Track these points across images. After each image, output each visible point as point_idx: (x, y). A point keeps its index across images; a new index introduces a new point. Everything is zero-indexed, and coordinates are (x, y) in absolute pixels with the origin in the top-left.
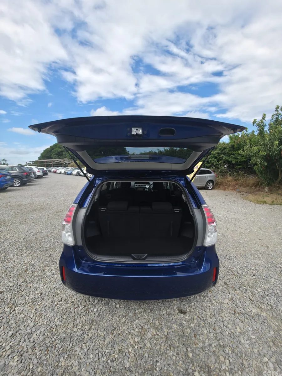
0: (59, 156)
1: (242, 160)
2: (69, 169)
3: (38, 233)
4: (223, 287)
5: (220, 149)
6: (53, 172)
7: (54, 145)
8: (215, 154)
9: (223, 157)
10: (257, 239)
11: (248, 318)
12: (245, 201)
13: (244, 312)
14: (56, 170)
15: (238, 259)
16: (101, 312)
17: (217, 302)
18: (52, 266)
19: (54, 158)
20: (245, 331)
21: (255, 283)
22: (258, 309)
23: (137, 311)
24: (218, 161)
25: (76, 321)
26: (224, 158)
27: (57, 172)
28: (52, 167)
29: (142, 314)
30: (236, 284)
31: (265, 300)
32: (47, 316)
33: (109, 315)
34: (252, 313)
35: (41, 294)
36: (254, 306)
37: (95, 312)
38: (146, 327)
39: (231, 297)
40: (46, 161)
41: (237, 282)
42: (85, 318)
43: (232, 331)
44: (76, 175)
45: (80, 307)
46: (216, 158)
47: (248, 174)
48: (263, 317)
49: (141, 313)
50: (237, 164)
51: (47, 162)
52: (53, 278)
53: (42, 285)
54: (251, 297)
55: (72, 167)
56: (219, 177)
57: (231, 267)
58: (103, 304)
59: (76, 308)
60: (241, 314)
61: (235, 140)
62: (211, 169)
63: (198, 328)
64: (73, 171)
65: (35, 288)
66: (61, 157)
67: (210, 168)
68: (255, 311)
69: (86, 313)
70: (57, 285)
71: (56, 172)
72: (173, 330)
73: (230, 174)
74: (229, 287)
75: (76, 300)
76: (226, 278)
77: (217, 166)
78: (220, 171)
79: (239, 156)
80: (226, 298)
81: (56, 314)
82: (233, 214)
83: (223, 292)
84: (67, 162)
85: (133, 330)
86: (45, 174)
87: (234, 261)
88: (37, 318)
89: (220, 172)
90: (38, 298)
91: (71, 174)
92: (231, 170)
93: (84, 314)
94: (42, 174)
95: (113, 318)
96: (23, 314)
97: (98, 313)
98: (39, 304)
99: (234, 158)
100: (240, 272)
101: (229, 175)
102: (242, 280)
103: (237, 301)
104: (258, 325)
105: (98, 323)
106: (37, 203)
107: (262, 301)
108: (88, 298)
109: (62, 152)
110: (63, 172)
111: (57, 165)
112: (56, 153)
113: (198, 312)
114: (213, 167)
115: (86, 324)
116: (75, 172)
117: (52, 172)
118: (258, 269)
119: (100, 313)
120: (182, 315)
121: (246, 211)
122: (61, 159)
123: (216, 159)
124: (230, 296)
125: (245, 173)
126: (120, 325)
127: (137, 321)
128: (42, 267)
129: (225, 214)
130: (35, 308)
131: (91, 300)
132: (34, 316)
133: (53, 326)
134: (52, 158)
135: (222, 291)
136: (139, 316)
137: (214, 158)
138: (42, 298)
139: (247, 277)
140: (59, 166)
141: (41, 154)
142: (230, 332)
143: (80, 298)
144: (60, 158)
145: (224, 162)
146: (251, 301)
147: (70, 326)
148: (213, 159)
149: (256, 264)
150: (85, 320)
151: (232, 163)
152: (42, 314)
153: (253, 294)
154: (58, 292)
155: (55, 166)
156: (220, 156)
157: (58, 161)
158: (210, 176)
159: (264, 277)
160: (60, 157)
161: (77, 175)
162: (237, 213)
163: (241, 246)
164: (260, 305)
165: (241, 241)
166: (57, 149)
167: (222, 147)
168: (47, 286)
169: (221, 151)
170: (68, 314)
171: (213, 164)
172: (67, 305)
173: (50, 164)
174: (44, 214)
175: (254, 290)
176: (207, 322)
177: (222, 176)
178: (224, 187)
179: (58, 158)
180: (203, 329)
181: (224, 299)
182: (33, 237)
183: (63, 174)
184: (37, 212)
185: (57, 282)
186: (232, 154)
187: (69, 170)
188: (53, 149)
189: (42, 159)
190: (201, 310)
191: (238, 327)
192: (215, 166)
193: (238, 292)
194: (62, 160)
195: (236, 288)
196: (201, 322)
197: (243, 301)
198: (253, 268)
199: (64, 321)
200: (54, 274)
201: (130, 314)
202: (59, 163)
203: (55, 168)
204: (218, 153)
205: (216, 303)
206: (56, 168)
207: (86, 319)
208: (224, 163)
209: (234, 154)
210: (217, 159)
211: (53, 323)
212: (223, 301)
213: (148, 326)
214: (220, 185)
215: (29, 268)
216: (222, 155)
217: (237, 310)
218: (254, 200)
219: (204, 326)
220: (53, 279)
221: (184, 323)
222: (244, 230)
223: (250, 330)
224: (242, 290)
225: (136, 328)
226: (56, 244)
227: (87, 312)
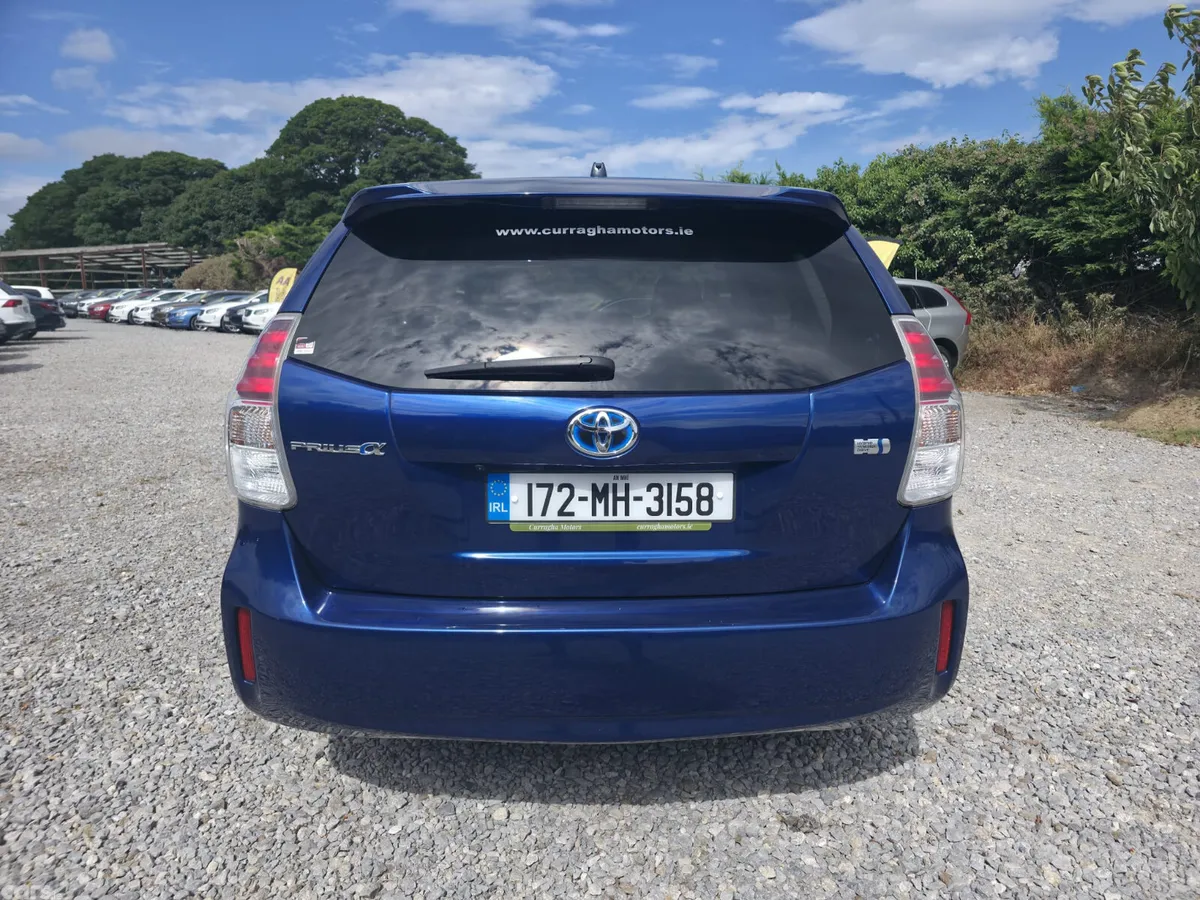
0: (116, 226)
1: (1105, 235)
2: (182, 299)
3: (58, 567)
4: (987, 743)
5: (993, 177)
6: (92, 314)
7: (86, 164)
8: (966, 207)
9: (1006, 219)
10: (1160, 575)
11: (1097, 841)
12: (1114, 433)
13: (1079, 822)
14: (108, 305)
15: (1063, 644)
16: (424, 837)
17: (958, 793)
18: (157, 686)
19: (87, 239)
20: (1079, 879)
21: (1136, 728)
22: (1144, 812)
23: (590, 831)
24: (979, 244)
25: (307, 871)
26: (1010, 227)
27: (114, 312)
28: (82, 291)
29: (616, 837)
30: (1050, 732)
31: (1174, 780)
32: (163, 859)
33: (461, 845)
34: (1116, 825)
35: (122, 784)
36: (1126, 803)
37: (394, 839)
38: (635, 878)
39: (1023, 775)
40: (45, 258)
41: (1054, 724)
42: (347, 859)
43: (1023, 881)
44: (221, 329)
45: (322, 826)
46: (968, 224)
47: (1132, 309)
48: (1163, 836)
49: (613, 834)
50: (1078, 255)
51: (48, 262)
52: (168, 727)
53: (115, 755)
54: (1113, 773)
55: (195, 288)
56: (986, 327)
57: (1028, 673)
58: (431, 811)
59: (300, 827)
60: (1065, 829)
61: (1071, 126)
62: (940, 284)
63: (870, 877)
64: (206, 309)
65: (85, 766)
66: (130, 236)
67: (940, 279)
68: (1129, 818)
69: (351, 843)
70: (194, 753)
71: (105, 317)
72: (759, 886)
73: (1039, 310)
74: (1014, 743)
75: (294, 800)
76: (1002, 710)
77: (974, 269)
78: (989, 295)
79: (1090, 212)
80: (999, 778)
81: (206, 851)
82: (1051, 480)
83: (986, 760)
84: (165, 264)
85: (580, 890)
86: (48, 318)
87: (1045, 653)
88: (115, 867)
89: (990, 299)
90: (107, 800)
91: (192, 325)
92: (1049, 291)
93: (344, 845)
94: (30, 318)
95: (482, 856)
96: (46, 856)
97: (410, 839)
98: (115, 818)
99: (1063, 224)
100: (1071, 691)
101: (1034, 313)
102: (1079, 720)
103: (1052, 787)
104: (1138, 861)
105: (411, 875)
106: (31, 445)
107: (1162, 786)
108: (354, 792)
109: (134, 204)
110: (145, 315)
111: (109, 279)
112: (100, 209)
113: (872, 825)
114: (951, 277)
115: (356, 877)
116: (215, 313)
117: (84, 316)
118: (1153, 677)
119: (419, 842)
120: (800, 837)
121: (1113, 471)
122: (131, 246)
123: (969, 234)
124: (1020, 772)
125: (1115, 303)
126: (513, 877)
127: (591, 862)
128: (105, 693)
129: (1007, 480)
130: (98, 835)
131: (368, 797)
132: (99, 861)
133: (200, 889)
134: (78, 242)
135: (982, 756)
136: (600, 846)
137: (962, 228)
138: (128, 798)
139: (1099, 706)
140: (122, 286)
141: (16, 218)
142: (1013, 886)
143: (316, 794)
144: (123, 242)
145: (1013, 246)
146: (1114, 786)
147: (283, 888)
148: (957, 232)
149: (1145, 661)
150: (352, 868)
151: (1055, 252)
152: (138, 851)
153: (1127, 763)
154: (204, 776)
155: (99, 287)
156: (993, 216)
157: (112, 254)
158: (936, 320)
159: (1177, 705)
160: (124, 236)
161: (228, 331)
162: (1069, 475)
163: (1078, 597)
164: (1154, 798)
165: (1080, 583)
166: (107, 187)
167: (1003, 165)
168: (143, 757)
169: (999, 189)
170: (265, 848)
171: (952, 260)
172: (255, 820)
173: (67, 275)
174: (75, 491)
175: (1132, 751)
176: (912, 856)
177: (1001, 319)
178: (1008, 375)
179: (114, 241)
180: (893, 878)
181: (990, 782)
182: (37, 582)
183: (146, 324)
184: (38, 481)
185: (192, 742)
186: (1056, 204)
187: (182, 306)
188: (84, 190)
189: (22, 247)
190: (885, 817)
191: (1048, 869)
192: (963, 269)
193: (1057, 757)
194: (136, 251)
195: (1046, 745)
196: (886, 857)
197: (1076, 787)
198: (1130, 674)
199: (250, 870)
200: (170, 714)
201: (558, 841)
202: (119, 268)
203: (101, 292)
204: (981, 198)
205: (953, 797)
206: (106, 295)
207: (356, 861)
208: (1009, 252)
209: (1064, 202)
210: (976, 234)
211: (200, 878)
212: (984, 788)
213: (644, 875)
214: (989, 365)
215: (38, 694)
216: (1004, 211)
217: (1049, 816)
218: (1156, 429)
219: (900, 868)
220: (167, 732)
221: (810, 861)
222: (1097, 539)
223: (1100, 877)
224: (1074, 751)
225: (589, 883)
226: (164, 606)
227: (357, 840)
